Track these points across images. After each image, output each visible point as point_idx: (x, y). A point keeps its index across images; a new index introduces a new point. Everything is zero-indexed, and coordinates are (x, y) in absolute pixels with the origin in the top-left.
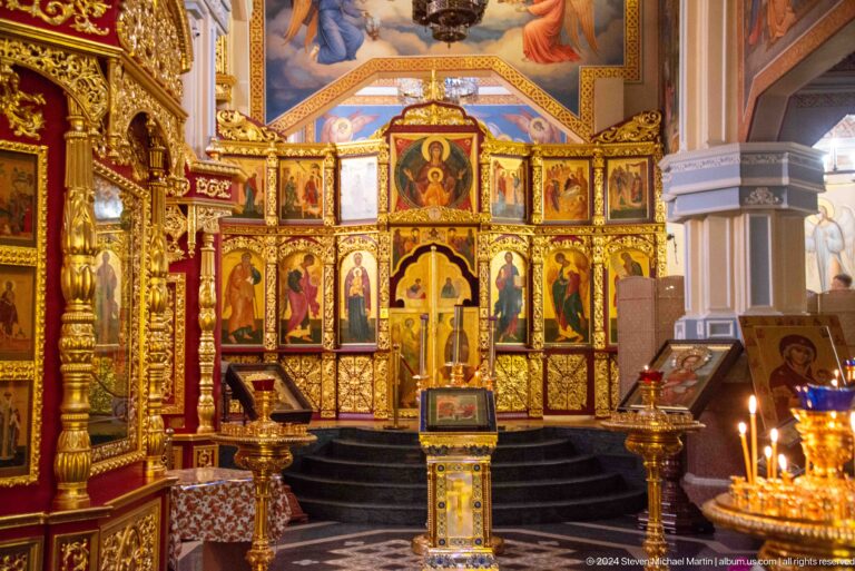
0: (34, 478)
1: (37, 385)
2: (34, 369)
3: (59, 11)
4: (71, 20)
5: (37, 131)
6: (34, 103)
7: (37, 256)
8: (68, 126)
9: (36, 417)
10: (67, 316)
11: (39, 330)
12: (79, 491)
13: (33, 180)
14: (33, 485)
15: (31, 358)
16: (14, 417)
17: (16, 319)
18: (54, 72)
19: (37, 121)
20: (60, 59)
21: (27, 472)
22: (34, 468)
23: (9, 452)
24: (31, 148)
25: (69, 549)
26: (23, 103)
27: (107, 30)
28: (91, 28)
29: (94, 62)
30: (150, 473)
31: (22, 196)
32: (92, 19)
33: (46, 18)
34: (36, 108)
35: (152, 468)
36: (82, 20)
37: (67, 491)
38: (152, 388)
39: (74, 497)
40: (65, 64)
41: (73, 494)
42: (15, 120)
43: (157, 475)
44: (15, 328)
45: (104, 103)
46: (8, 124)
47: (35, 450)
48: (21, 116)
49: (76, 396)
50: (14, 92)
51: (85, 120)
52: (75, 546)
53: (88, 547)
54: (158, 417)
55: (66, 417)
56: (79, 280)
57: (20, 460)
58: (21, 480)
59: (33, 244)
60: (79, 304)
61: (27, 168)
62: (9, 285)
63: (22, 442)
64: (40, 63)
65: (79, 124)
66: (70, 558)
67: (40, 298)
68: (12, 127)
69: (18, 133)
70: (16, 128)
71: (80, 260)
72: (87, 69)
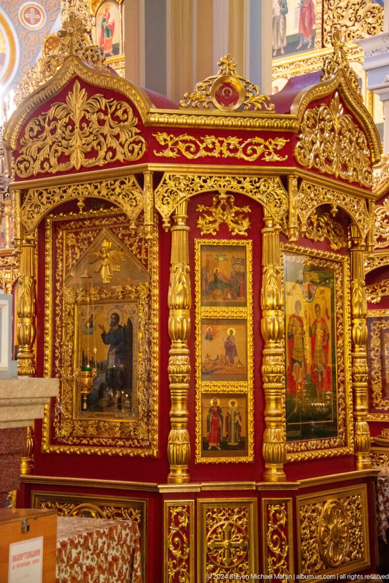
0: (251, 459)
1: (250, 396)
2: (247, 386)
3: (254, 151)
4: (262, 155)
5: (246, 231)
6: (243, 213)
7: (247, 312)
8: (264, 225)
9: (251, 418)
10: (266, 351)
11: (250, 361)
12: (278, 470)
13: (244, 262)
14: (249, 463)
15: (245, 379)
16: (237, 418)
17: (236, 354)
18: (251, 192)
19: (246, 224)
20: (255, 182)
21: (246, 455)
22: (251, 451)
23: (236, 441)
24: (242, 242)
25: (273, 509)
26: (237, 214)
27: (287, 156)
28: (276, 158)
29: (278, 179)
30: (360, 465)
31: (238, 273)
32: (276, 151)
33: (246, 158)
34: (245, 215)
35: (361, 461)
36: (270, 154)
37: (270, 469)
38: (359, 401)
39: (275, 474)
40: (258, 185)
41: (274, 471)
42: (232, 225)
43: (365, 467)
44: (236, 359)
45: (284, 207)
46: (228, 228)
47: (251, 440)
48: (236, 222)
49: (273, 405)
50: (231, 208)
51: (273, 220)
52: (277, 508)
53: (286, 509)
54: (365, 423)
55: (267, 419)
56: (271, 327)
57: (242, 446)
58: (243, 459)
59: (245, 305)
60: (272, 343)
61: (240, 255)
62: (231, 332)
63: (243, 434)
64: (243, 188)
65: (270, 223)
66: (274, 515)
67: (250, 339)
68: (230, 230)
69: (233, 234)
70: (233, 231)
71: (272, 313)
72: (273, 186)
